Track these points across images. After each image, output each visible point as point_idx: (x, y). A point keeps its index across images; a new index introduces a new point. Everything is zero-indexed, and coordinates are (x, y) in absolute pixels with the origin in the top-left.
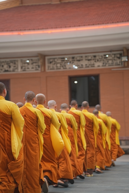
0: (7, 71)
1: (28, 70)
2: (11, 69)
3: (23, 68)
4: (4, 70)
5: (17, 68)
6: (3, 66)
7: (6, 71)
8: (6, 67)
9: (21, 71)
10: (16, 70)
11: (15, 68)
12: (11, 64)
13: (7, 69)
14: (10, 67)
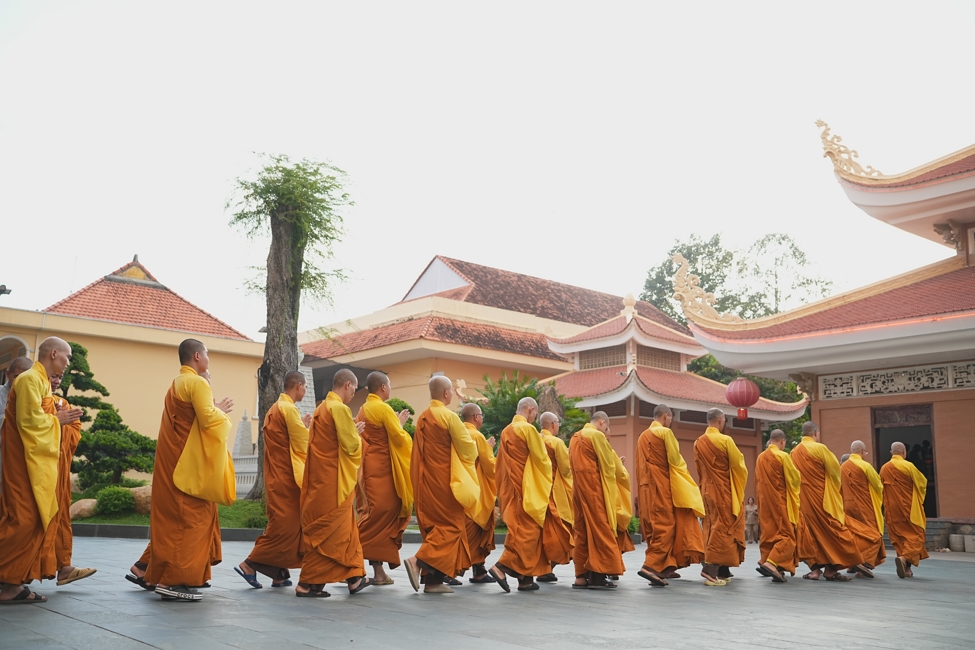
0: (928, 388)
1: (968, 384)
2: (935, 384)
3: (958, 381)
4: (921, 386)
5: (947, 382)
6: (919, 379)
7: (925, 388)
8: (924, 380)
9: (953, 388)
10: (945, 386)
11: (943, 382)
12: (935, 375)
13: (926, 385)
14: (933, 380)
